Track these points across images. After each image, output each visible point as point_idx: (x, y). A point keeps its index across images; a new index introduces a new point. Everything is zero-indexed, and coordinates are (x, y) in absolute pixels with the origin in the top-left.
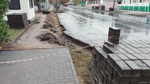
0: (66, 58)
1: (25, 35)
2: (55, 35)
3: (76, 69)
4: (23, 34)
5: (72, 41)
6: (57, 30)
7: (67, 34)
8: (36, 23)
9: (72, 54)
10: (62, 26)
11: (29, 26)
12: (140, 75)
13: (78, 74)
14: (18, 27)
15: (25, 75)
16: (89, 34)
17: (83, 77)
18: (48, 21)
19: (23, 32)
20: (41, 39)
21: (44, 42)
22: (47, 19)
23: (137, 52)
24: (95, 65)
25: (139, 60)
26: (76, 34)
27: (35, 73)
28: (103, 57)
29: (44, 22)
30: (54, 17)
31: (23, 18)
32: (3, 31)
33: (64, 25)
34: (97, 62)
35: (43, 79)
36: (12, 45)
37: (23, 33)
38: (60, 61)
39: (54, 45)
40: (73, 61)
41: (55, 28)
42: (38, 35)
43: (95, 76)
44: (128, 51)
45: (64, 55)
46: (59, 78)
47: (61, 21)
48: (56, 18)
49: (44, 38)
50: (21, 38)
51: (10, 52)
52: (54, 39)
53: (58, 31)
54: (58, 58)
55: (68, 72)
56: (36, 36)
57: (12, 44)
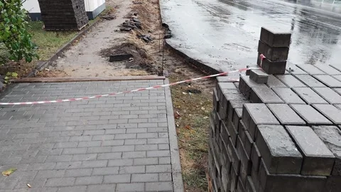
0: (159, 104)
1: (76, 47)
2: (147, 47)
3: (178, 134)
4: (72, 44)
5: (184, 63)
6: (153, 36)
7: (173, 46)
8: (107, 19)
9: (175, 97)
10: (165, 26)
11: (88, 25)
12: (328, 175)
13: (181, 147)
14: (63, 27)
15: (56, 143)
16: (228, 47)
17: (194, 155)
18: (135, 15)
19: (72, 40)
20: (111, 57)
21: (117, 64)
22: (134, 9)
23: (330, 101)
24: (216, 128)
25: (334, 124)
26: (195, 46)
27: (81, 139)
28: (234, 110)
29: (124, 18)
30: (151, 5)
31: (74, 6)
32: (19, 36)
33: (169, 25)
34: (220, 122)
35: (95, 156)
36: (44, 70)
37: (72, 42)
38: (143, 112)
39: (137, 72)
40: (175, 114)
41: (149, 32)
42: (106, 47)
43: (215, 159)
44: (304, 97)
45: (156, 98)
46: (133, 155)
47: (165, 14)
48: (156, 6)
49: (118, 56)
50: (67, 53)
51: (33, 87)
52: (140, 58)
53: (154, 39)
54: (141, 104)
55: (159, 141)
56: (99, 50)
57: (42, 68)
